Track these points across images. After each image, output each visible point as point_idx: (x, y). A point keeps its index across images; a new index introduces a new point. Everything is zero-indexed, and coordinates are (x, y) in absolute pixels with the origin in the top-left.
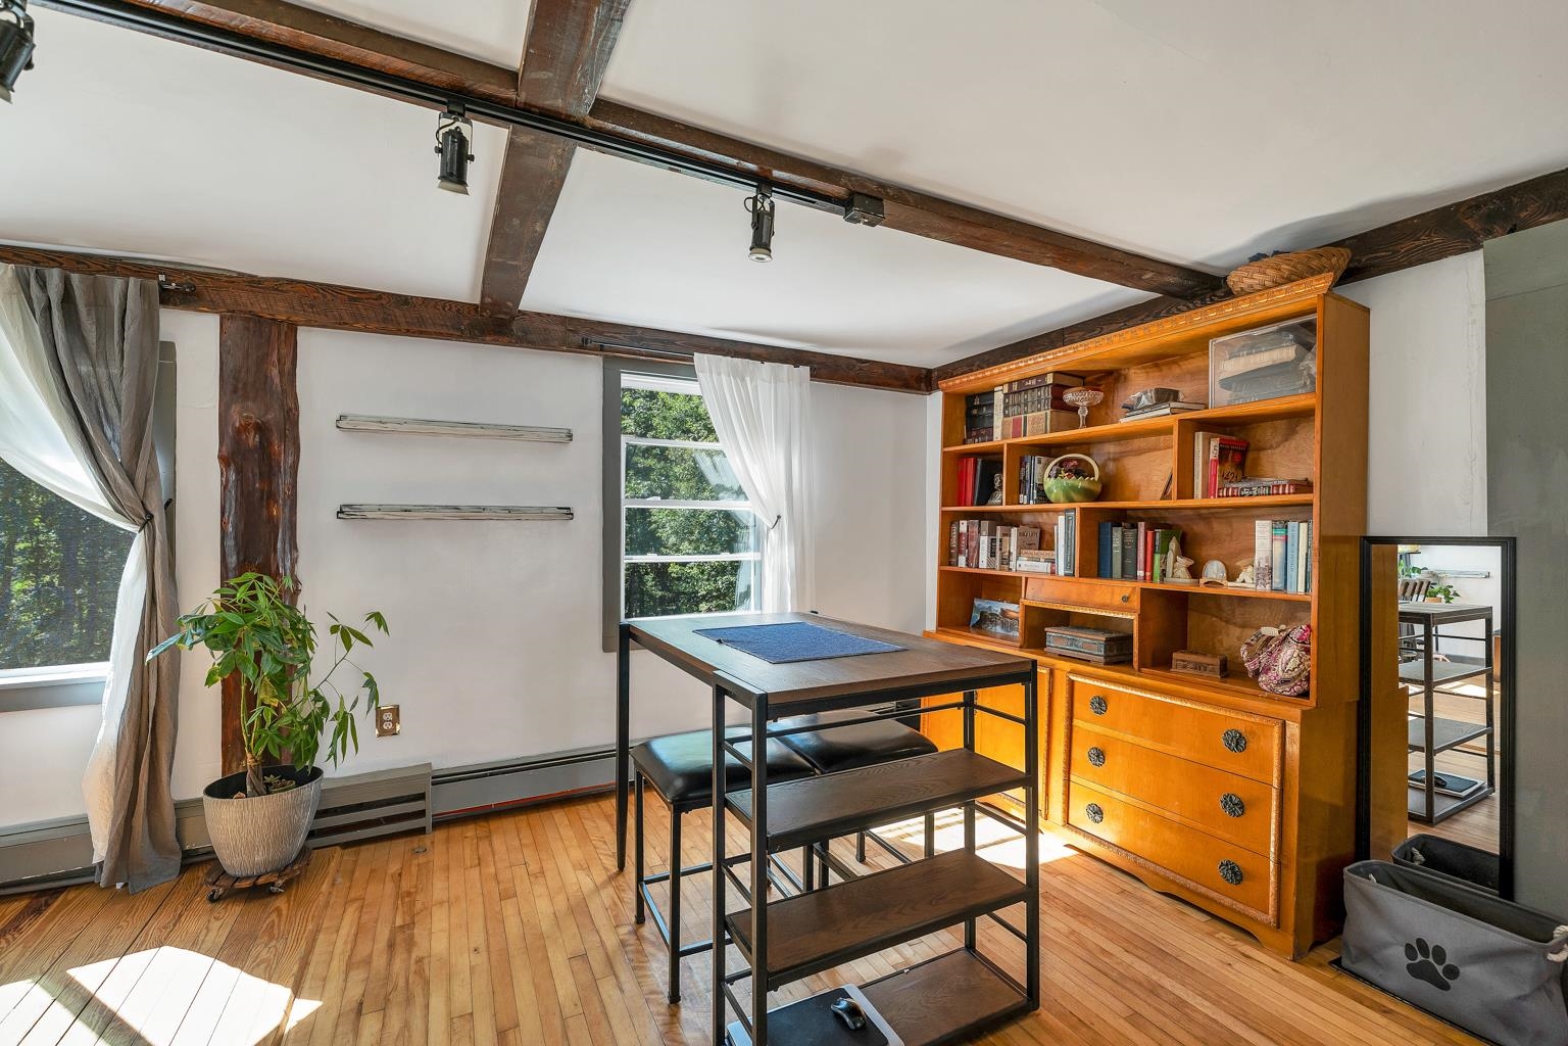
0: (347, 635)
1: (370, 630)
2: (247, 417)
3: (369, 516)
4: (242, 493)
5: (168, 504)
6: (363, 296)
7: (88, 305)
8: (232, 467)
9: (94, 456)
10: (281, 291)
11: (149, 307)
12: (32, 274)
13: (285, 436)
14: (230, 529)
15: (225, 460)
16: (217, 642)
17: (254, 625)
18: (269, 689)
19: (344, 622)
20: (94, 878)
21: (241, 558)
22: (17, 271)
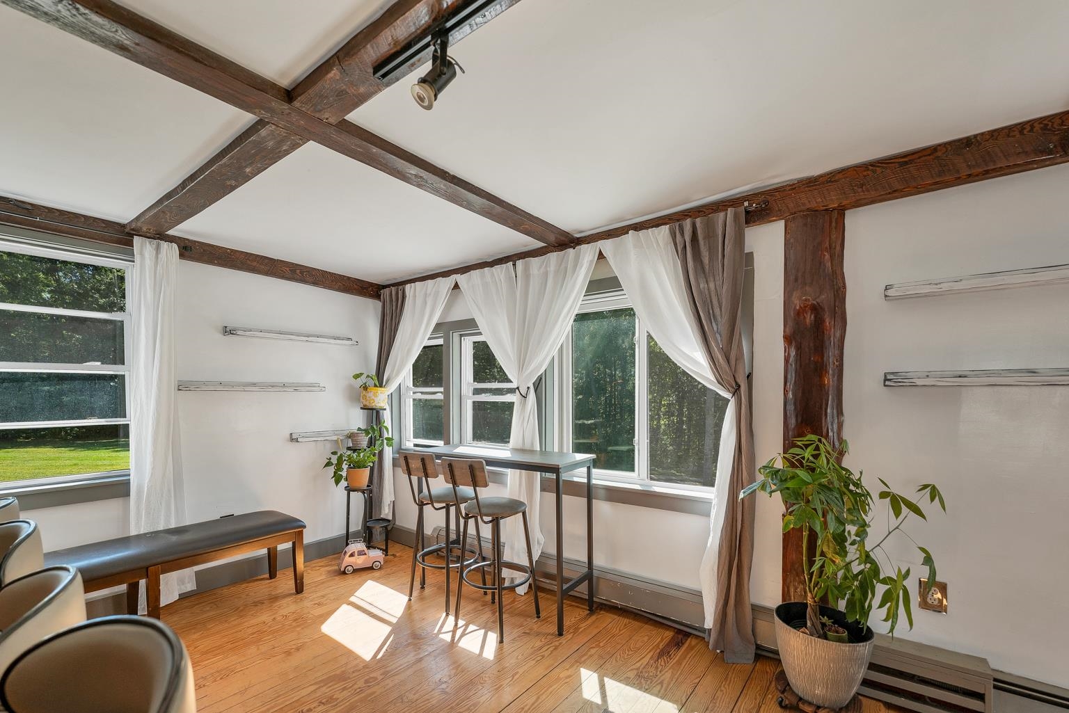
0: (897, 503)
1: (923, 501)
2: (806, 300)
3: (918, 383)
4: (801, 366)
5: (748, 377)
6: (916, 156)
7: (704, 238)
8: (794, 343)
9: (708, 345)
10: (835, 181)
11: (739, 229)
12: (677, 227)
13: (835, 313)
14: (791, 396)
15: (788, 339)
16: (789, 494)
17: (820, 484)
18: (831, 545)
19: (895, 490)
20: (706, 636)
21: (799, 420)
22: (670, 229)
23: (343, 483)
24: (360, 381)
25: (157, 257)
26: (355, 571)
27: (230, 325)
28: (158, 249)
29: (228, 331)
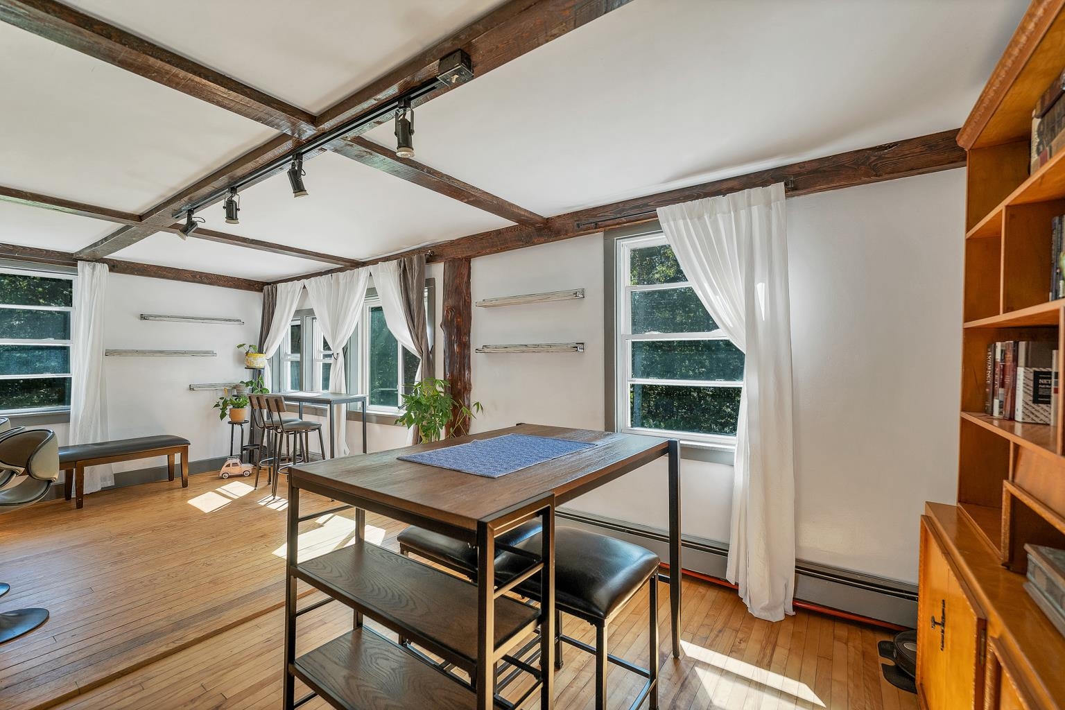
2: (448, 306)
5: (432, 347)
15: (441, 326)
22: (398, 262)
23: (227, 418)
24: (244, 350)
25: (93, 274)
26: (230, 477)
27: (145, 312)
28: (94, 268)
29: (143, 317)
